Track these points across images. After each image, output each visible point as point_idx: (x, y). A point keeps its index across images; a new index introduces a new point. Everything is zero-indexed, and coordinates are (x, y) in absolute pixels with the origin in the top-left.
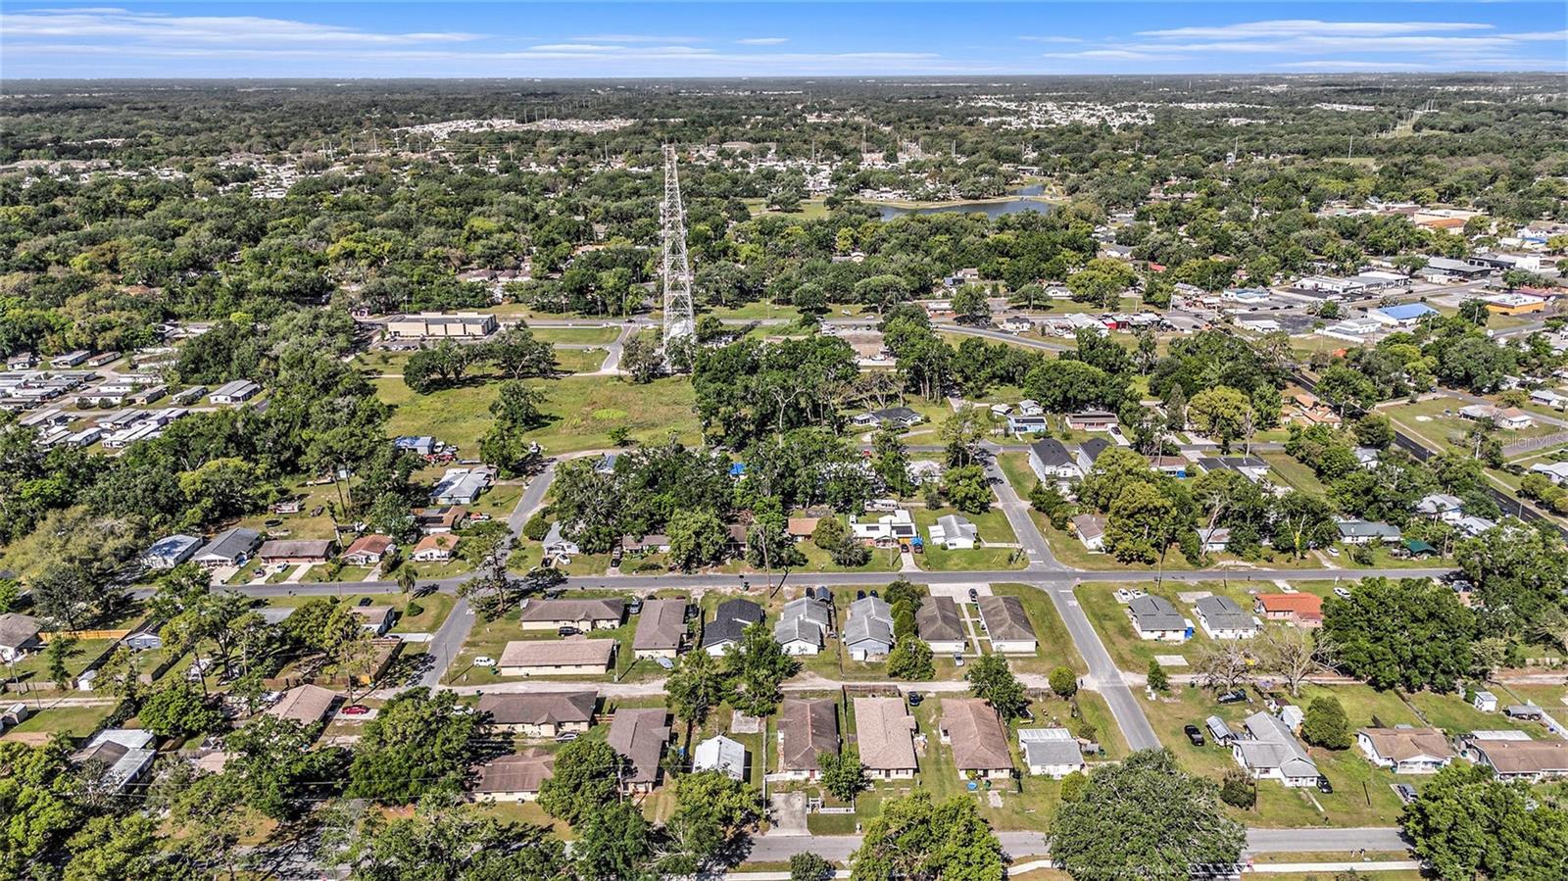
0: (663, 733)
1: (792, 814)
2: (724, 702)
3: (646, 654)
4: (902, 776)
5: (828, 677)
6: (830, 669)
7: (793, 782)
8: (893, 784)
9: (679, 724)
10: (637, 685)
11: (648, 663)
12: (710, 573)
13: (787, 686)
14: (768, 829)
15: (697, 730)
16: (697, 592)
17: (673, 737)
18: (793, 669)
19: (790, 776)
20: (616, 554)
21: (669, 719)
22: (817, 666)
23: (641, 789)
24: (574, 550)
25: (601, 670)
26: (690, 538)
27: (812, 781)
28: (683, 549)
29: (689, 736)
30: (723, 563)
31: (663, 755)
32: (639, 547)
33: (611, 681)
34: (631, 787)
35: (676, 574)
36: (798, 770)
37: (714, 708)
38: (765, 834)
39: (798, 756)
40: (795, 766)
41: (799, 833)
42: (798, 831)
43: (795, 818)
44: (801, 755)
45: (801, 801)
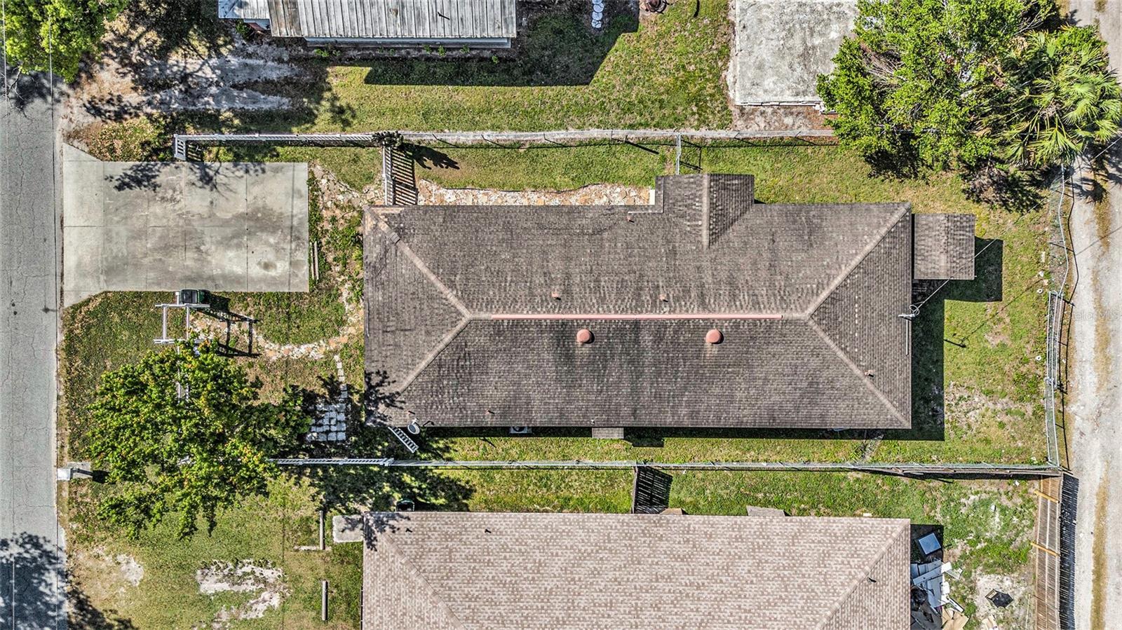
1: (188, 239)
14: (102, 153)
38: (76, 143)
39: (419, 264)
40: (378, 248)
41: (79, 265)
42: (87, 259)
43: (155, 249)
44: (423, 276)
45: (256, 271)
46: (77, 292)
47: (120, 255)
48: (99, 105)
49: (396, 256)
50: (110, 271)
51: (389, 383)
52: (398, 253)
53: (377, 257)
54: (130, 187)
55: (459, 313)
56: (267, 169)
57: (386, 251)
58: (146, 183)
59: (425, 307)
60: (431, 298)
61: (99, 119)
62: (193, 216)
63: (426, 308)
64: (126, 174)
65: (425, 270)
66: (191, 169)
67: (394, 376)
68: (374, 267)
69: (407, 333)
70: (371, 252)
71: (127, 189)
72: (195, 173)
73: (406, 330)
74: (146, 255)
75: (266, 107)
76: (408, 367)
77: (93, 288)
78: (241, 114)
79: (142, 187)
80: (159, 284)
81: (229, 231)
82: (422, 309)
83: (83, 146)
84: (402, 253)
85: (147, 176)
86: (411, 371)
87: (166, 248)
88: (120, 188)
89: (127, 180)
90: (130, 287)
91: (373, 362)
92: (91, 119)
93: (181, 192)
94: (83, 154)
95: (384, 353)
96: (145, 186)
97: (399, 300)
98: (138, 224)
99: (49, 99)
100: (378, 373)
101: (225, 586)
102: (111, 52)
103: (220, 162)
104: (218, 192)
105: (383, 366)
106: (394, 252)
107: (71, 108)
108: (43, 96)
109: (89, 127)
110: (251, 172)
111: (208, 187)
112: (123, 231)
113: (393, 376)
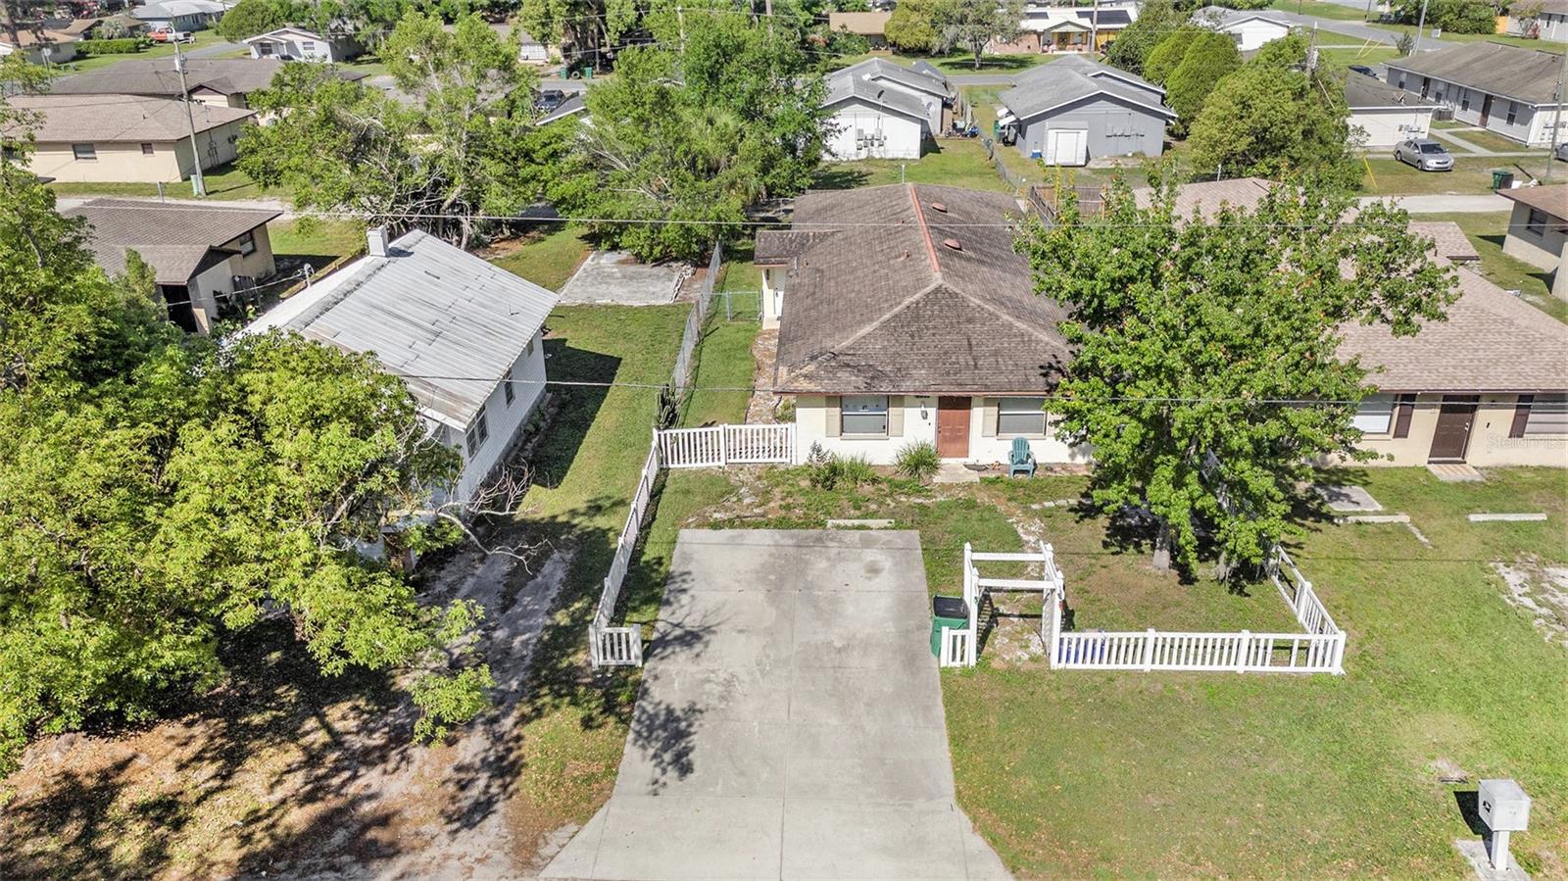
1: (820, 664)
7: (829, 474)
8: (1499, 490)
14: (591, 797)
27: (952, 473)
36: (860, 408)
38: (548, 849)
39: (867, 329)
40: (844, 375)
44: (885, 325)
45: (886, 581)
47: (859, 770)
48: (466, 804)
49: (854, 355)
50: (902, 789)
51: (1059, 362)
52: (851, 352)
53: (857, 376)
54: (686, 751)
55: (937, 290)
56: (682, 569)
57: (848, 365)
58: (683, 724)
59: (930, 325)
60: (917, 318)
61: (499, 806)
62: (768, 656)
63: (933, 323)
64: (655, 756)
65: (876, 324)
66: (662, 658)
67: (1045, 356)
68: (872, 378)
69: (974, 342)
70: (849, 383)
71: (691, 756)
72: (673, 652)
73: (970, 345)
75: (560, 574)
76: (1028, 340)
78: (564, 600)
79: (692, 730)
80: (927, 709)
81: (804, 612)
82: (935, 327)
83: (561, 835)
84: (849, 348)
85: (667, 721)
86: (1033, 338)
88: (685, 770)
89: (667, 757)
90: (940, 752)
91: (1028, 380)
92: (493, 820)
93: (713, 672)
94: (582, 835)
95: (1010, 368)
96: (690, 725)
97: (923, 351)
100: (1045, 375)
102: (336, 781)
103: (656, 620)
104: (718, 624)
105: (1032, 368)
106: (849, 357)
107: (447, 857)
109: (514, 824)
110: (685, 586)
111: (707, 637)
112: (798, 764)
113: (1047, 358)
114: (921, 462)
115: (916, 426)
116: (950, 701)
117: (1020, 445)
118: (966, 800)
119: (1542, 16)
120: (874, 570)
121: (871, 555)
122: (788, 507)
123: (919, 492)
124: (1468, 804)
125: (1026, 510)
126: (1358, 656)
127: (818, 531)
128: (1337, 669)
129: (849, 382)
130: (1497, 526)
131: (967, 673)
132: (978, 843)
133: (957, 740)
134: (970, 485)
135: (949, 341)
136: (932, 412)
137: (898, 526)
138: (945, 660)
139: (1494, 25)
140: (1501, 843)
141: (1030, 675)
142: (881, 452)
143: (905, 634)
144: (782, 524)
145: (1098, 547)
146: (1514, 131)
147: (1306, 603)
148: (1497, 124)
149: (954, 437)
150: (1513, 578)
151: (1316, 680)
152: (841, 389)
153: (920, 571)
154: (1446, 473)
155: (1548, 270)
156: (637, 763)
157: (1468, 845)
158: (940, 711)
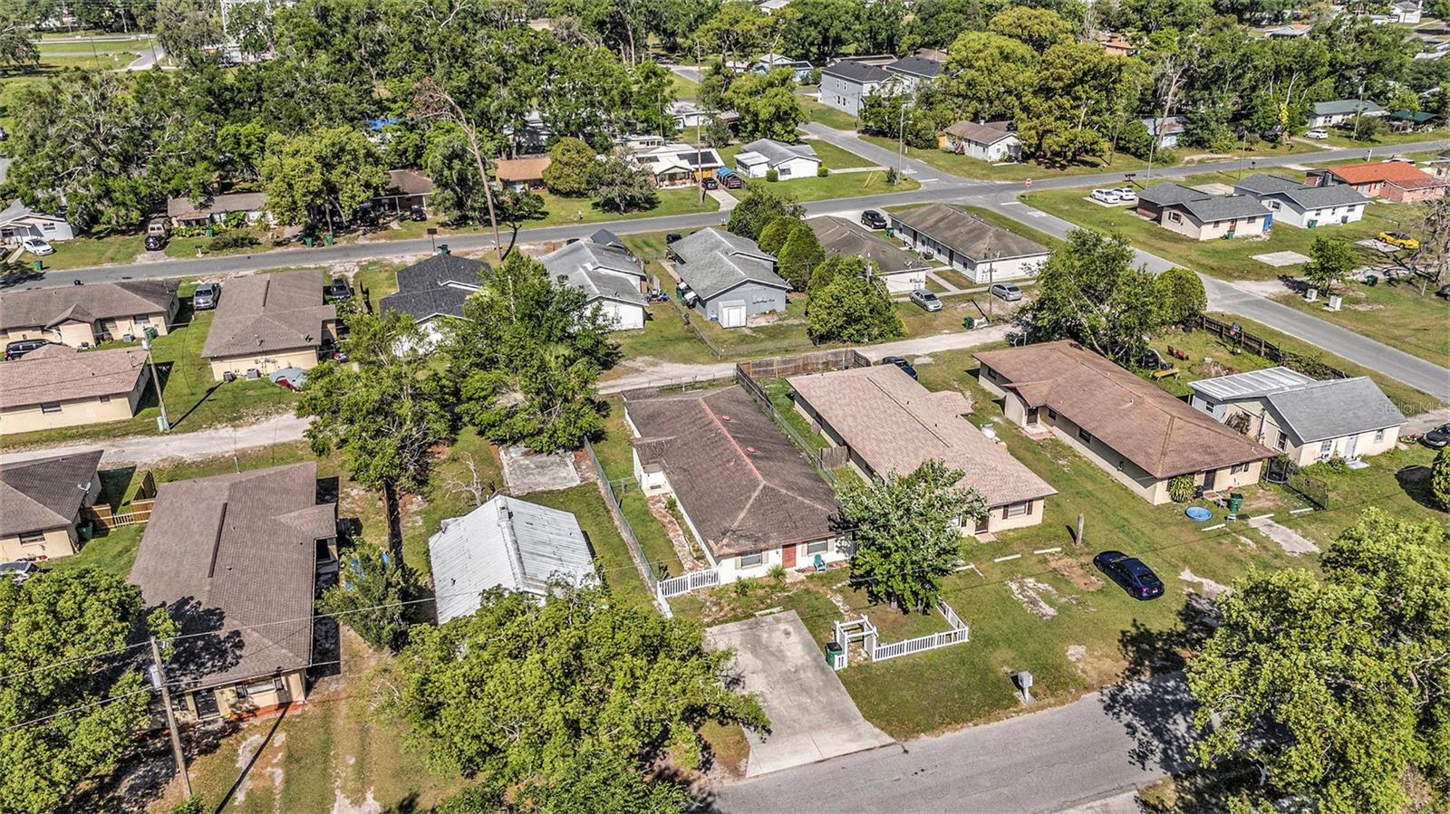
0: (317, 522)
1: (791, 679)
2: (468, 434)
3: (242, 367)
4: (1019, 521)
5: (687, 360)
6: (684, 347)
7: (743, 588)
8: (1003, 544)
9: (356, 499)
10: (225, 431)
11: (247, 387)
12: (362, 241)
13: (606, 387)
14: (743, 749)
15: (413, 505)
16: (345, 268)
17: (347, 532)
18: (604, 357)
19: (729, 572)
20: (156, 227)
21: (327, 490)
22: (656, 343)
23: (265, 698)
24: (61, 232)
25: (119, 411)
26: (309, 171)
27: (792, 576)
28: (299, 189)
29: (394, 522)
30: (385, 227)
31: (324, 580)
32: (205, 214)
33: (151, 430)
34: (225, 699)
35: (291, 249)
36: (750, 555)
37: (445, 452)
38: (742, 769)
39: (742, 515)
40: (742, 541)
41: (851, 741)
42: (845, 736)
43: (810, 697)
44: (749, 512)
45: (794, 638)
46: (877, 736)
47: (827, 716)
48: (701, 763)
49: (742, 530)
50: (844, 719)
52: (741, 528)
53: (748, 541)
54: (765, 724)
55: (765, 487)
57: (742, 536)
60: (762, 504)
61: (713, 760)
62: (770, 680)
63: (769, 506)
64: (755, 730)
65: (745, 511)
67: (823, 517)
68: (755, 541)
69: (791, 514)
71: (768, 726)
73: (790, 516)
74: (818, 701)
76: (814, 510)
77: (867, 726)
81: (772, 659)
82: (772, 509)
83: (742, 763)
84: (738, 526)
86: (815, 508)
87: (806, 690)
88: (769, 732)
89: (760, 728)
90: (851, 703)
91: (820, 531)
92: (715, 765)
94: (750, 761)
95: (811, 525)
97: (771, 522)
98: (794, 712)
99: (710, 799)
101: (1042, 604)
105: (820, 524)
106: (740, 532)
107: (711, 781)
108: (709, 804)
109: (723, 763)
111: (742, 678)
112: (805, 720)
114: (778, 574)
115: (774, 558)
116: (845, 683)
117: (818, 557)
118: (868, 717)
119: (966, 140)
120: (787, 634)
121: (782, 626)
122: (733, 609)
123: (783, 589)
124: (1016, 680)
125: (832, 590)
126: (973, 634)
127: (752, 620)
128: (966, 640)
129: (747, 545)
130: (1005, 563)
131: (845, 670)
132: (877, 731)
133: (854, 697)
134: (803, 582)
135: (781, 515)
136: (780, 550)
137: (786, 609)
138: (837, 668)
139: (938, 142)
140: (1027, 691)
141: (867, 666)
142: (758, 572)
143: (815, 659)
144: (736, 619)
145: (867, 604)
146: (967, 272)
147: (951, 616)
148: (958, 266)
149: (789, 559)
150: (1014, 587)
151: (960, 646)
152: (743, 549)
153: (805, 631)
154: (983, 539)
155: (1001, 397)
156: (752, 736)
157: (1017, 694)
158: (843, 688)
